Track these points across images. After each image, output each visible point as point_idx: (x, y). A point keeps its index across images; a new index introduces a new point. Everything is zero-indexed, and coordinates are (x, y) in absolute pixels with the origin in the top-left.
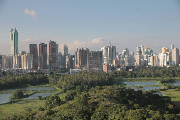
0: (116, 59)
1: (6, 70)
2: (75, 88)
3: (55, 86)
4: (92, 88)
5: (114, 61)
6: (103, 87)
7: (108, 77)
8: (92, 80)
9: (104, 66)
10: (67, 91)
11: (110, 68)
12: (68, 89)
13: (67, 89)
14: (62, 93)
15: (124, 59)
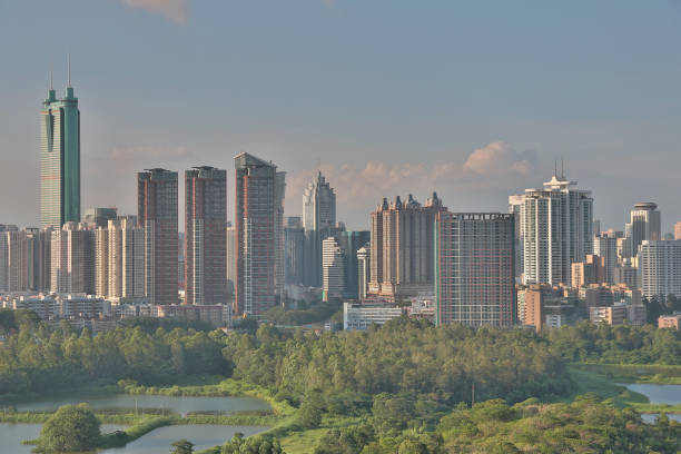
0: (590, 259)
1: (18, 302)
2: (368, 406)
3: (263, 394)
4: (460, 411)
5: (577, 271)
6: (516, 406)
7: (543, 353)
8: (461, 368)
9: (521, 294)
10: (325, 420)
11: (556, 303)
12: (329, 408)
13: (325, 411)
14: (297, 428)
15: (635, 262)
